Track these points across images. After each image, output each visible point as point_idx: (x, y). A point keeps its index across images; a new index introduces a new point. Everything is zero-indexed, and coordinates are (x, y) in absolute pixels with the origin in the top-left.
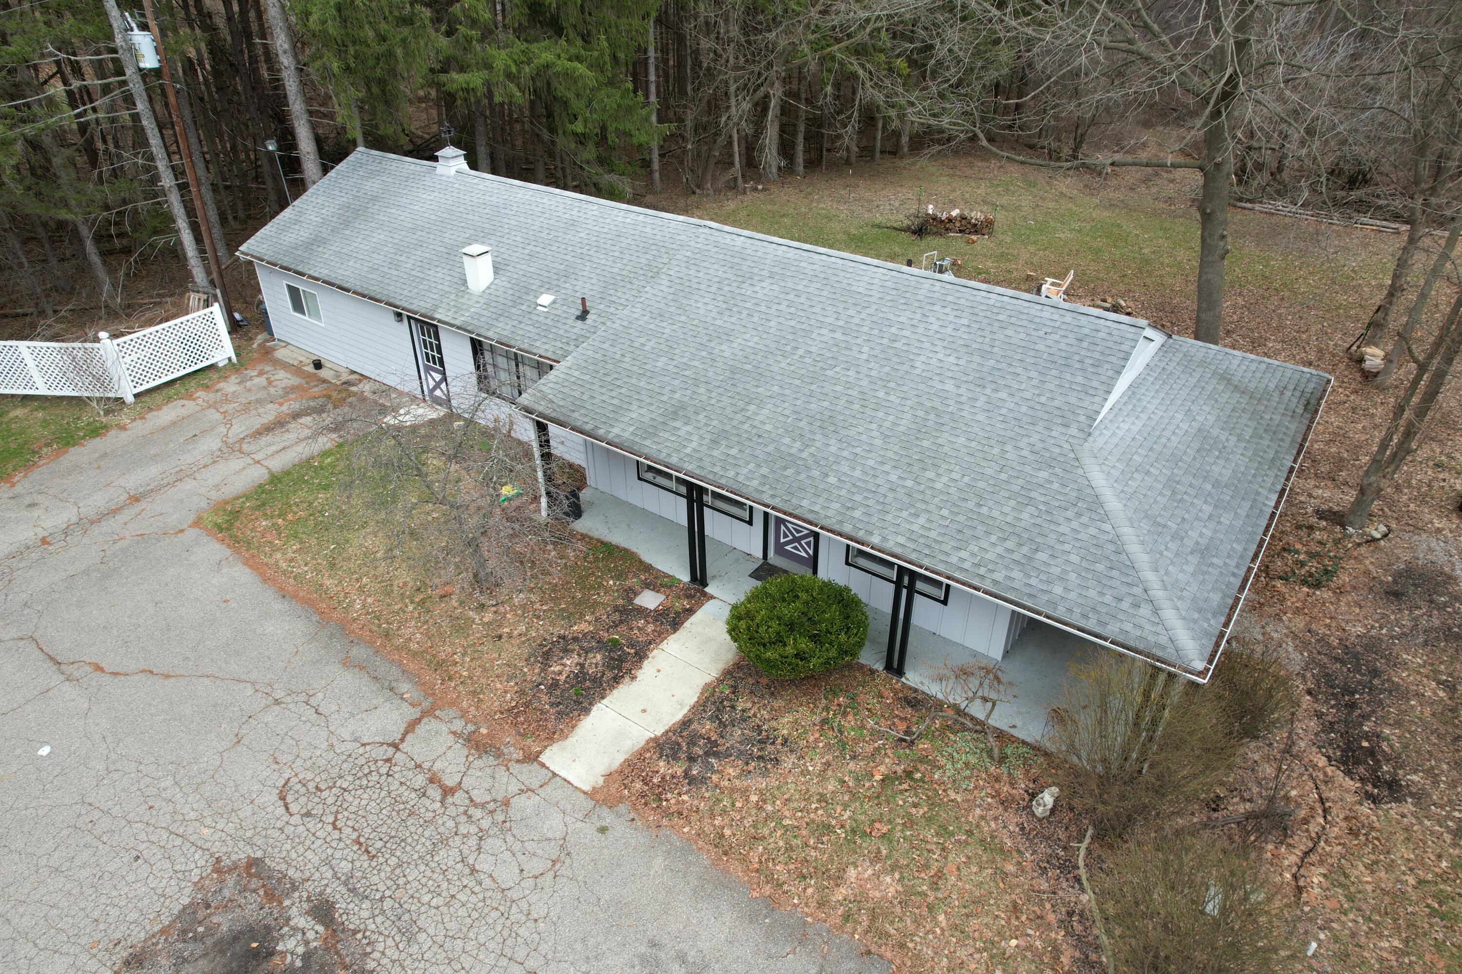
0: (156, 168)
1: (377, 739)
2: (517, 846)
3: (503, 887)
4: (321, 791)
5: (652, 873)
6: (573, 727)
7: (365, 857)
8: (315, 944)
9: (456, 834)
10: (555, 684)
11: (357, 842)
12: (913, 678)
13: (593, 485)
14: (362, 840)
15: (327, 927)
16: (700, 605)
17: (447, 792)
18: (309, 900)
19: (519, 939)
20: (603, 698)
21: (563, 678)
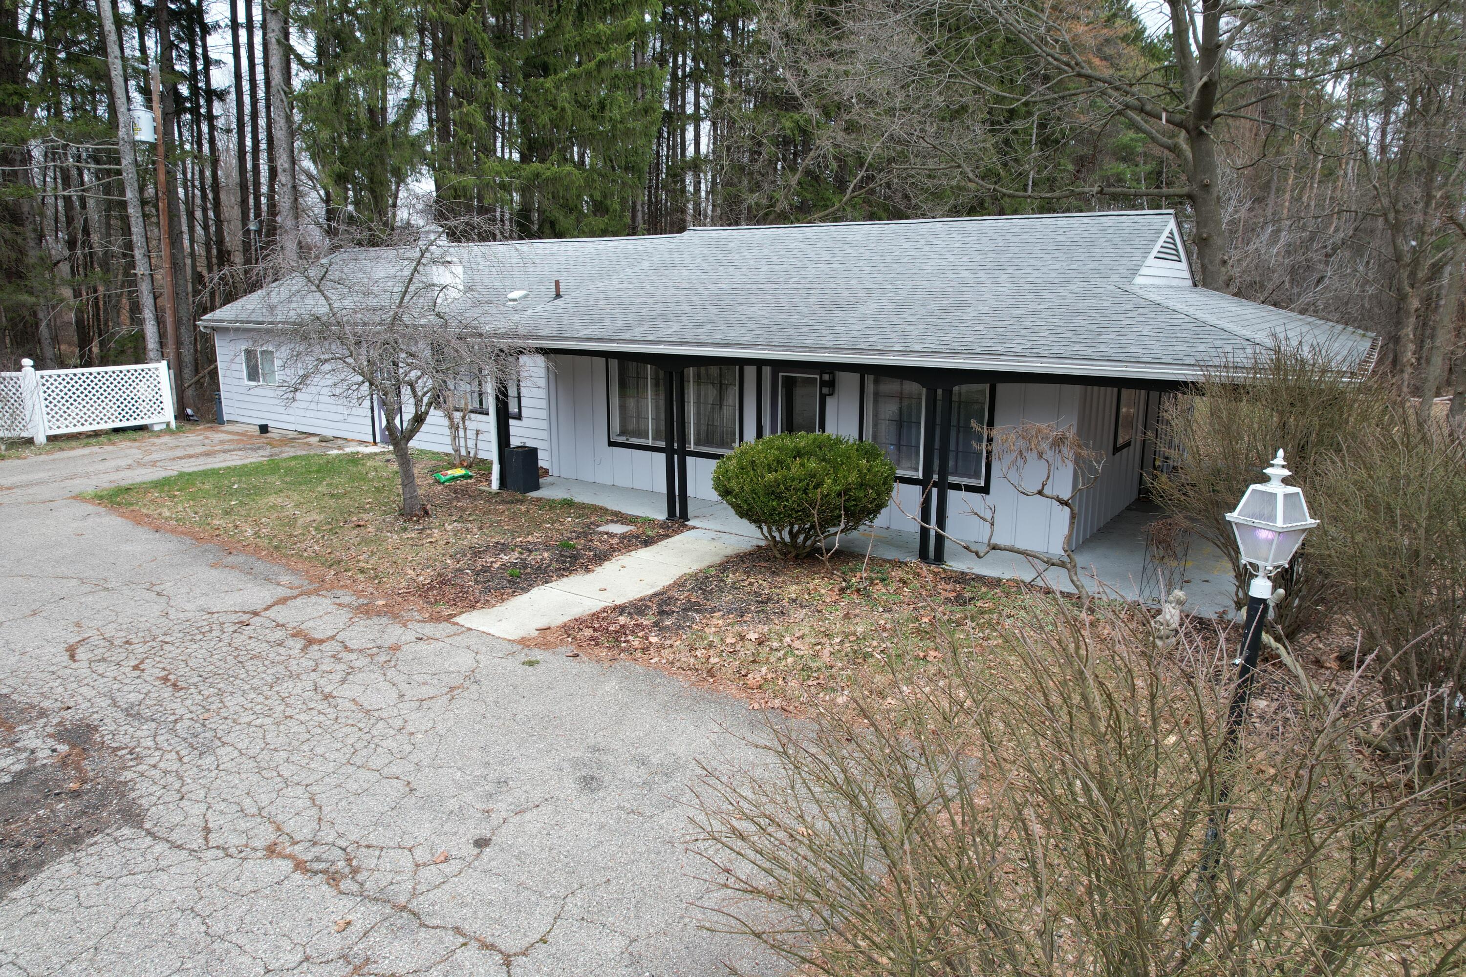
0: (133, 256)
1: (232, 609)
2: (400, 679)
3: (369, 708)
4: (131, 644)
5: (600, 692)
6: (503, 600)
7: (171, 689)
8: (45, 762)
9: (314, 670)
10: (486, 569)
11: (165, 679)
12: (956, 564)
13: (556, 474)
14: (171, 677)
15: (73, 746)
16: (676, 532)
17: (310, 642)
18: (59, 724)
19: (379, 750)
20: (547, 582)
21: (496, 566)
